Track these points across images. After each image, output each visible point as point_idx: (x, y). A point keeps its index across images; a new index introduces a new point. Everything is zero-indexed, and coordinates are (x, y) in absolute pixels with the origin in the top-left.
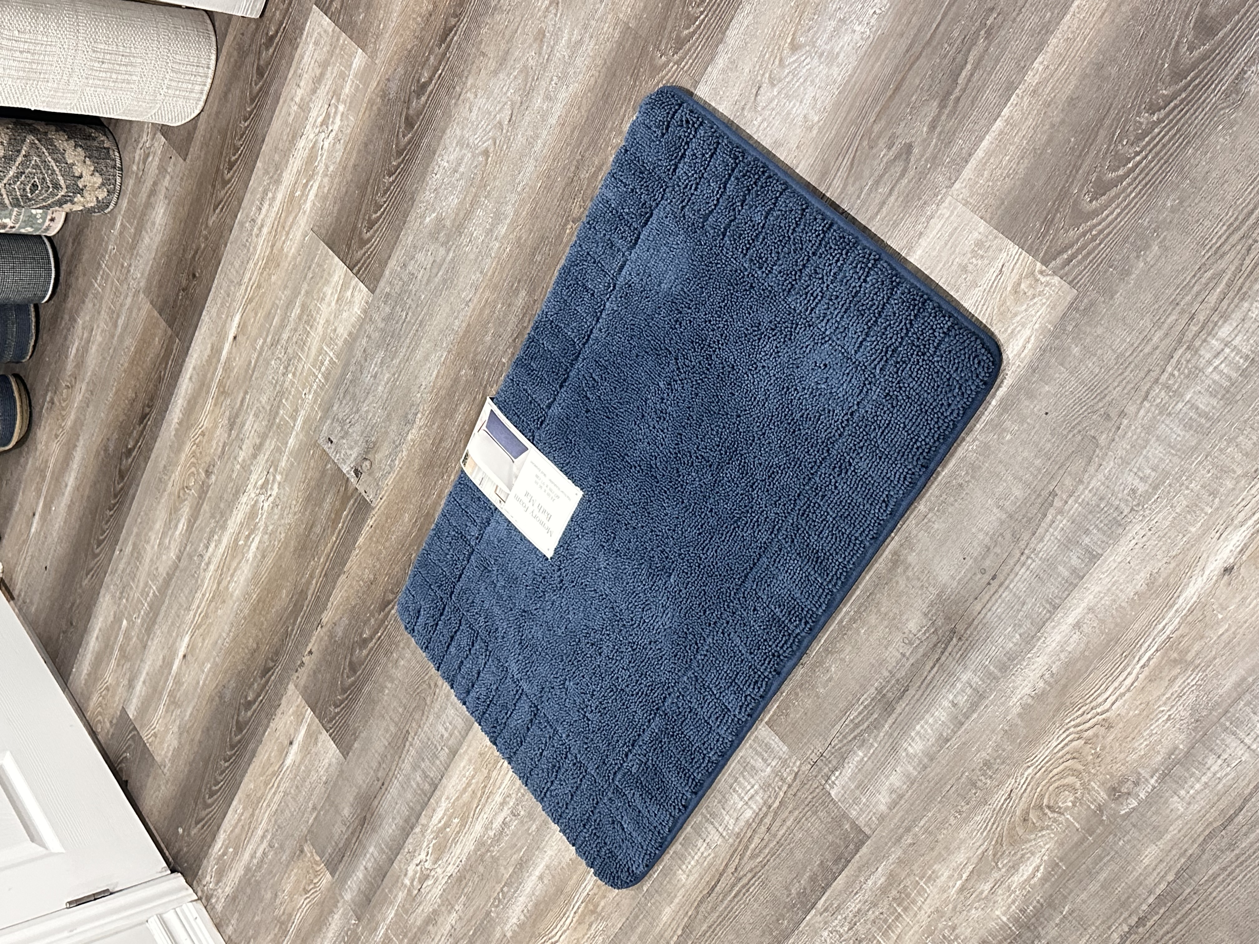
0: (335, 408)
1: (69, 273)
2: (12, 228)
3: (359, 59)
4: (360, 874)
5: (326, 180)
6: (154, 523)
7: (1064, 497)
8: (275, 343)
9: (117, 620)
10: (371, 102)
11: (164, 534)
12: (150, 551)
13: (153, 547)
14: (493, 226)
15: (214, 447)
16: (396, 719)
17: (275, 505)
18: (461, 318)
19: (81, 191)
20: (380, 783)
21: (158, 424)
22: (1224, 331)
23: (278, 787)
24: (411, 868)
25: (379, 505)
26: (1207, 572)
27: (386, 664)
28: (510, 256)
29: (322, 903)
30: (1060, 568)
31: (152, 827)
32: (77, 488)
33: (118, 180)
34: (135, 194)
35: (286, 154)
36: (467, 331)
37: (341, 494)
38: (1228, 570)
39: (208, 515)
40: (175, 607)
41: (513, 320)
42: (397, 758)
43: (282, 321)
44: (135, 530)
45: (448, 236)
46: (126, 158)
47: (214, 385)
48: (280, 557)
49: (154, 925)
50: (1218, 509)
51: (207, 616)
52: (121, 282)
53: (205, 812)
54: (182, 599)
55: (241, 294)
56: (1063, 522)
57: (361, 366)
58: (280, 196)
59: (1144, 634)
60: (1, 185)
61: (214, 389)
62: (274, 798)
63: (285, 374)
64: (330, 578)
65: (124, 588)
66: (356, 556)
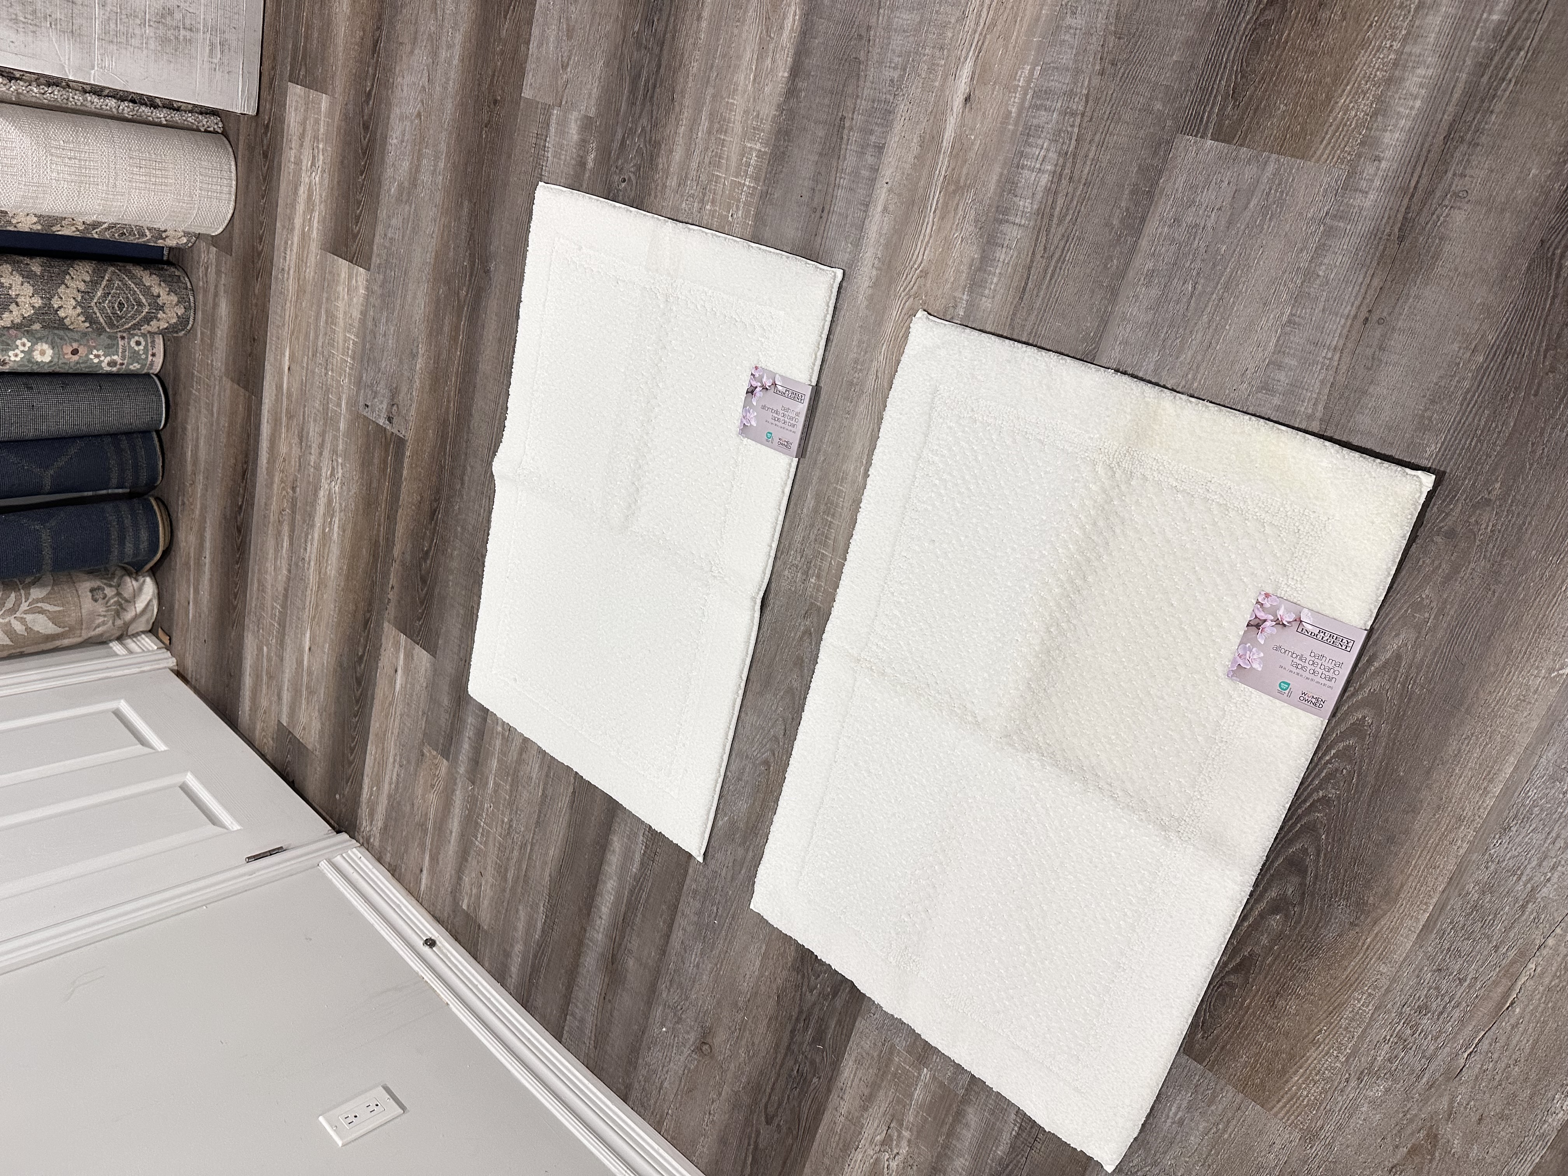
0: (364, 378)
1: (175, 394)
2: (122, 364)
3: (324, 101)
4: (466, 746)
5: (322, 206)
6: (267, 554)
7: (850, 115)
8: (315, 353)
9: (260, 650)
10: (339, 128)
11: (276, 559)
12: (269, 578)
13: (271, 574)
14: (435, 166)
15: (294, 463)
16: (462, 602)
17: (343, 484)
18: (430, 250)
19: (161, 308)
20: (463, 662)
21: (254, 472)
23: (395, 713)
25: (409, 435)
26: (955, 110)
27: (445, 562)
28: (451, 181)
29: (446, 788)
30: (863, 172)
31: (318, 808)
32: (213, 561)
33: (192, 299)
34: (205, 304)
35: (293, 206)
36: (436, 258)
37: (383, 443)
38: (967, 99)
39: (301, 523)
40: (295, 612)
41: (464, 227)
42: (469, 633)
43: (316, 332)
44: (257, 568)
45: (409, 193)
46: (194, 280)
47: (284, 415)
48: (355, 524)
49: (324, 865)
50: (948, 57)
51: (317, 605)
52: (209, 378)
53: (350, 771)
54: (298, 603)
55: (286, 332)
56: (855, 136)
57: (374, 333)
58: (296, 239)
59: (929, 184)
60: (93, 304)
61: (284, 419)
62: (394, 725)
63: (326, 374)
64: (391, 518)
65: (259, 621)
66: (405, 487)
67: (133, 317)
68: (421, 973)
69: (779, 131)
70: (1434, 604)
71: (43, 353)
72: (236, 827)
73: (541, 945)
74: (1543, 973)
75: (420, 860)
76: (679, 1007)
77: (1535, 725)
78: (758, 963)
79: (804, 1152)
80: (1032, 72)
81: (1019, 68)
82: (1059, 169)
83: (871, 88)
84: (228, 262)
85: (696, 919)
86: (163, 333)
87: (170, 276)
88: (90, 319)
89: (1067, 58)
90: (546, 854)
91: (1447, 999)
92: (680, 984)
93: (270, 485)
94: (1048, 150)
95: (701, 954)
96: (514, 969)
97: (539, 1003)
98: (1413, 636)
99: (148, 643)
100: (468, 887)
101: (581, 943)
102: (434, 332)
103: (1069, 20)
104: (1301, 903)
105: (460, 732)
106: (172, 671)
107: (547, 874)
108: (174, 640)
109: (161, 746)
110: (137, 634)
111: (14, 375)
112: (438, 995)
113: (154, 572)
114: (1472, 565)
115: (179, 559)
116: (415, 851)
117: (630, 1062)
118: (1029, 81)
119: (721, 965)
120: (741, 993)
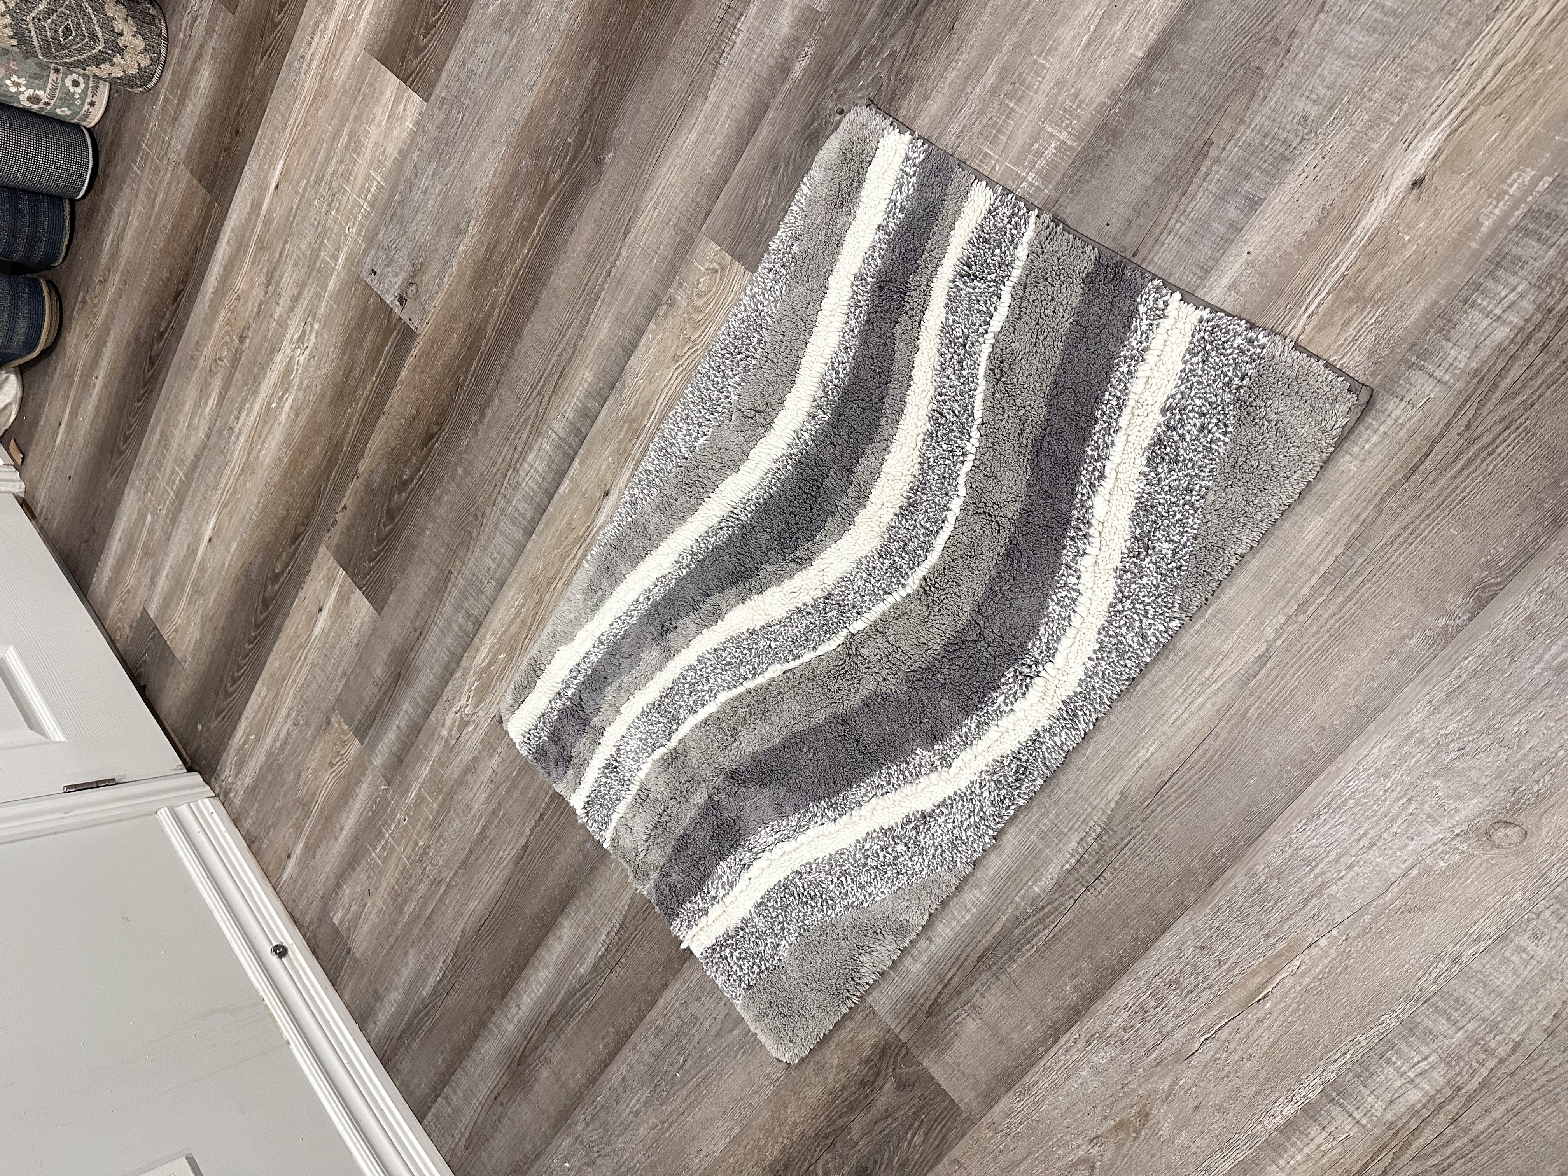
0: (380, 236)
1: (108, 162)
2: (47, 104)
4: (392, 735)
6: (183, 404)
7: (1222, 143)
8: (318, 182)
9: (142, 516)
11: (193, 415)
12: (178, 435)
13: (181, 431)
15: (251, 307)
16: (438, 561)
17: (312, 357)
18: (523, 105)
19: (121, 51)
20: (418, 633)
21: (192, 300)
23: (305, 659)
24: (450, 718)
25: (424, 331)
26: (1392, 192)
27: (428, 504)
28: (581, 25)
29: (349, 774)
30: (1215, 225)
31: (169, 730)
32: (106, 386)
33: (163, 51)
34: (180, 63)
36: (529, 118)
37: (383, 327)
38: (1417, 183)
39: (240, 384)
40: (203, 488)
41: (582, 92)
42: (437, 603)
43: (328, 155)
44: (164, 416)
45: (513, 22)
46: (173, 28)
47: (253, 242)
48: (315, 411)
49: (164, 815)
50: (1406, 116)
51: (234, 492)
52: (161, 158)
53: (225, 703)
54: (210, 479)
55: (285, 138)
56: (1220, 173)
57: (411, 185)
58: (332, 25)
59: (1314, 278)
60: (29, 18)
61: (252, 248)
62: (300, 674)
63: (327, 212)
64: (368, 422)
65: (150, 481)
66: (398, 392)
67: (79, 52)
68: (262, 993)
69: (1102, 127)
72: (58, 736)
73: (426, 1008)
75: (290, 844)
76: (595, 1149)
78: (722, 1145)
80: (1535, 181)
81: (1517, 168)
82: (1530, 327)
83: (1268, 118)
84: (227, 21)
85: (651, 1060)
86: (113, 83)
87: (142, 12)
88: (20, 36)
90: (466, 904)
92: (605, 1125)
93: (210, 320)
94: (1522, 296)
95: (646, 1102)
96: (383, 1018)
97: (406, 1066)
101: (482, 1024)
102: (498, 213)
105: (387, 716)
106: (17, 498)
107: (459, 928)
108: (28, 460)
112: (278, 1028)
113: (22, 371)
115: (60, 368)
116: (286, 830)
118: (1528, 190)
119: (670, 1126)
120: (686, 1168)
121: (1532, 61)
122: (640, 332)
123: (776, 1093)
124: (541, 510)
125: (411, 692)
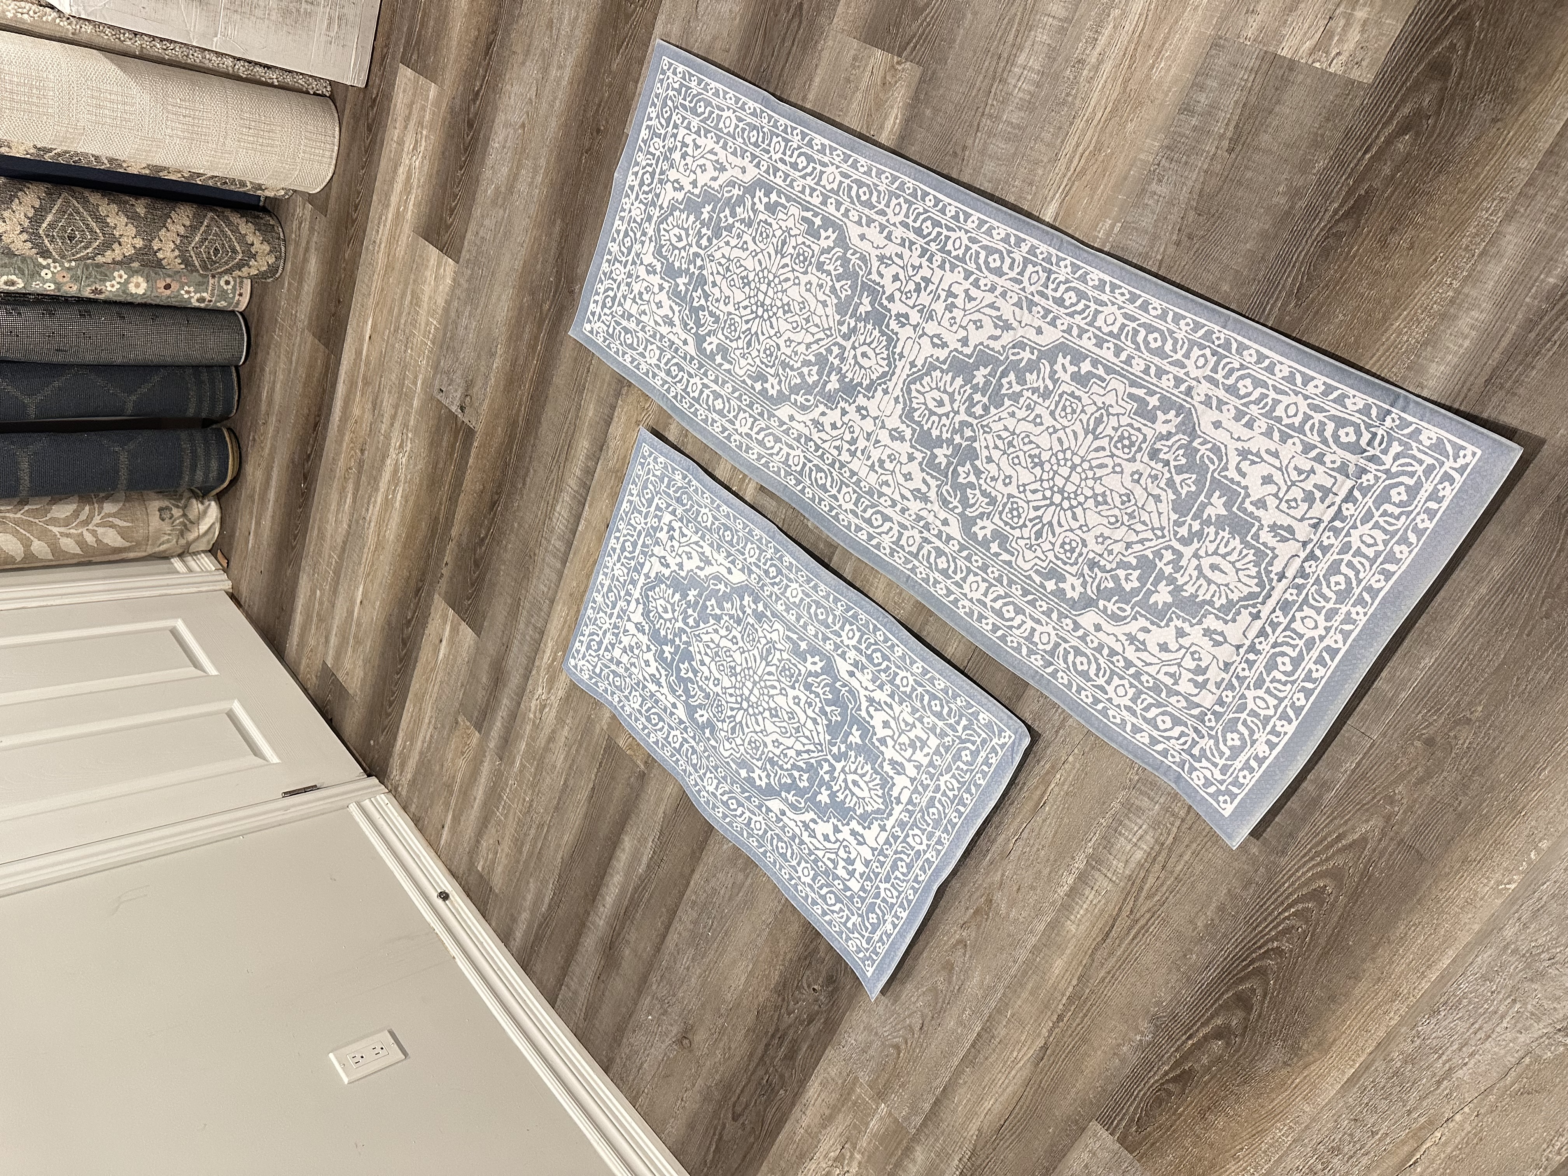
0: (442, 364)
1: (257, 335)
2: (210, 301)
3: (433, 90)
4: (498, 724)
5: (419, 191)
6: (330, 506)
8: (396, 330)
9: (313, 592)
10: (444, 120)
11: (338, 511)
12: (329, 529)
13: (331, 524)
14: (533, 178)
15: (365, 426)
16: (511, 592)
17: (410, 457)
18: (519, 258)
19: (254, 256)
20: (505, 647)
21: (326, 428)
22: (1021, 59)
23: (436, 678)
24: (533, 705)
25: (480, 427)
27: (499, 552)
28: (546, 197)
29: (475, 758)
31: (351, 747)
32: (276, 501)
33: (283, 249)
34: (295, 256)
35: (392, 182)
36: (524, 266)
37: (453, 430)
39: (366, 484)
40: (351, 566)
41: (554, 244)
42: (514, 623)
43: (400, 309)
44: (318, 516)
45: (504, 199)
46: (287, 231)
47: (360, 379)
48: (418, 497)
49: (353, 808)
50: (1035, 194)
51: (373, 565)
52: (292, 327)
53: (387, 722)
54: (355, 557)
55: (371, 302)
57: (456, 324)
58: (390, 216)
60: (190, 248)
61: (360, 384)
62: (434, 690)
63: (405, 351)
64: (453, 500)
65: (316, 565)
66: (469, 474)
67: (226, 263)
68: (433, 925)
70: (1405, 801)
71: (137, 286)
72: (274, 759)
73: (546, 918)
74: (1445, 1144)
75: (443, 818)
76: (666, 1002)
77: (1477, 927)
78: (743, 979)
79: (764, 1153)
80: (1112, 226)
81: (1101, 220)
84: (322, 222)
85: (692, 926)
86: (253, 278)
87: (264, 224)
88: (186, 262)
89: (1147, 221)
90: (562, 838)
91: (1358, 1146)
92: (670, 982)
93: (340, 442)
95: (693, 958)
96: (519, 934)
97: (538, 968)
98: (1381, 824)
99: (207, 562)
100: (484, 852)
101: (583, 925)
102: (514, 337)
103: (1154, 186)
104: (1243, 1035)
105: (494, 711)
106: (227, 593)
107: (559, 856)
108: (231, 564)
109: (212, 671)
110: (198, 553)
111: (109, 303)
112: (447, 948)
113: (219, 498)
114: (1445, 774)
115: (244, 493)
116: (438, 808)
117: (615, 1040)
118: (1109, 233)
119: (710, 972)
120: (724, 1001)
121: (1098, 149)
122: (613, 408)
123: (770, 933)
124: (569, 544)
125: (507, 690)
